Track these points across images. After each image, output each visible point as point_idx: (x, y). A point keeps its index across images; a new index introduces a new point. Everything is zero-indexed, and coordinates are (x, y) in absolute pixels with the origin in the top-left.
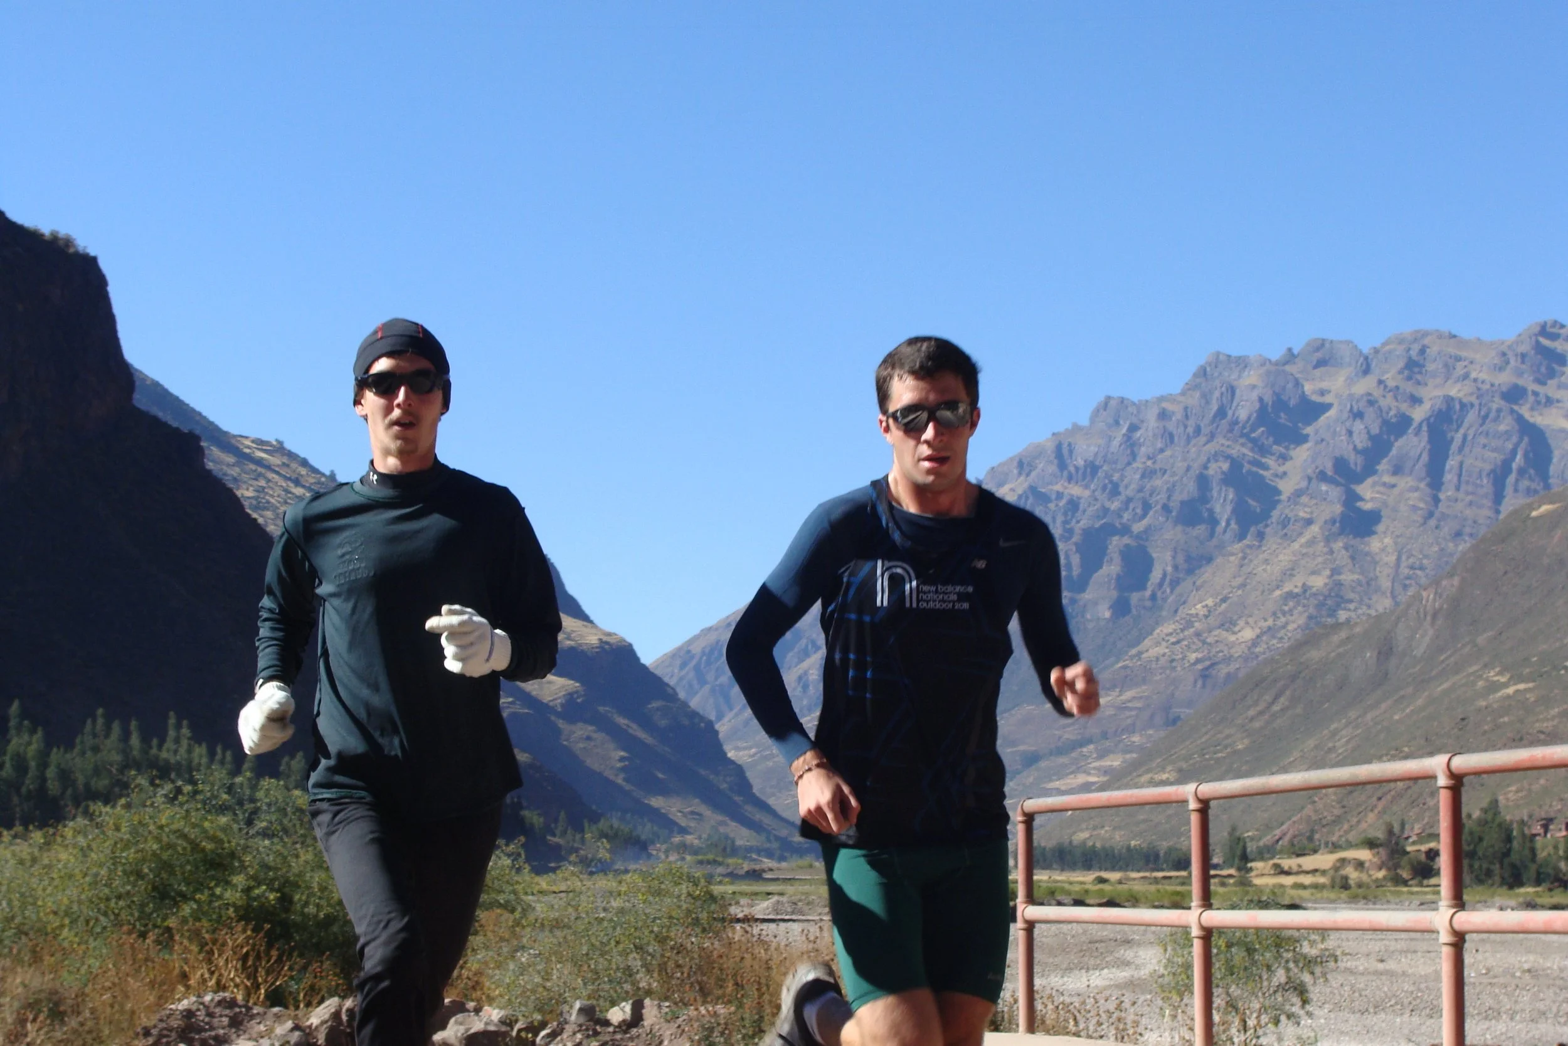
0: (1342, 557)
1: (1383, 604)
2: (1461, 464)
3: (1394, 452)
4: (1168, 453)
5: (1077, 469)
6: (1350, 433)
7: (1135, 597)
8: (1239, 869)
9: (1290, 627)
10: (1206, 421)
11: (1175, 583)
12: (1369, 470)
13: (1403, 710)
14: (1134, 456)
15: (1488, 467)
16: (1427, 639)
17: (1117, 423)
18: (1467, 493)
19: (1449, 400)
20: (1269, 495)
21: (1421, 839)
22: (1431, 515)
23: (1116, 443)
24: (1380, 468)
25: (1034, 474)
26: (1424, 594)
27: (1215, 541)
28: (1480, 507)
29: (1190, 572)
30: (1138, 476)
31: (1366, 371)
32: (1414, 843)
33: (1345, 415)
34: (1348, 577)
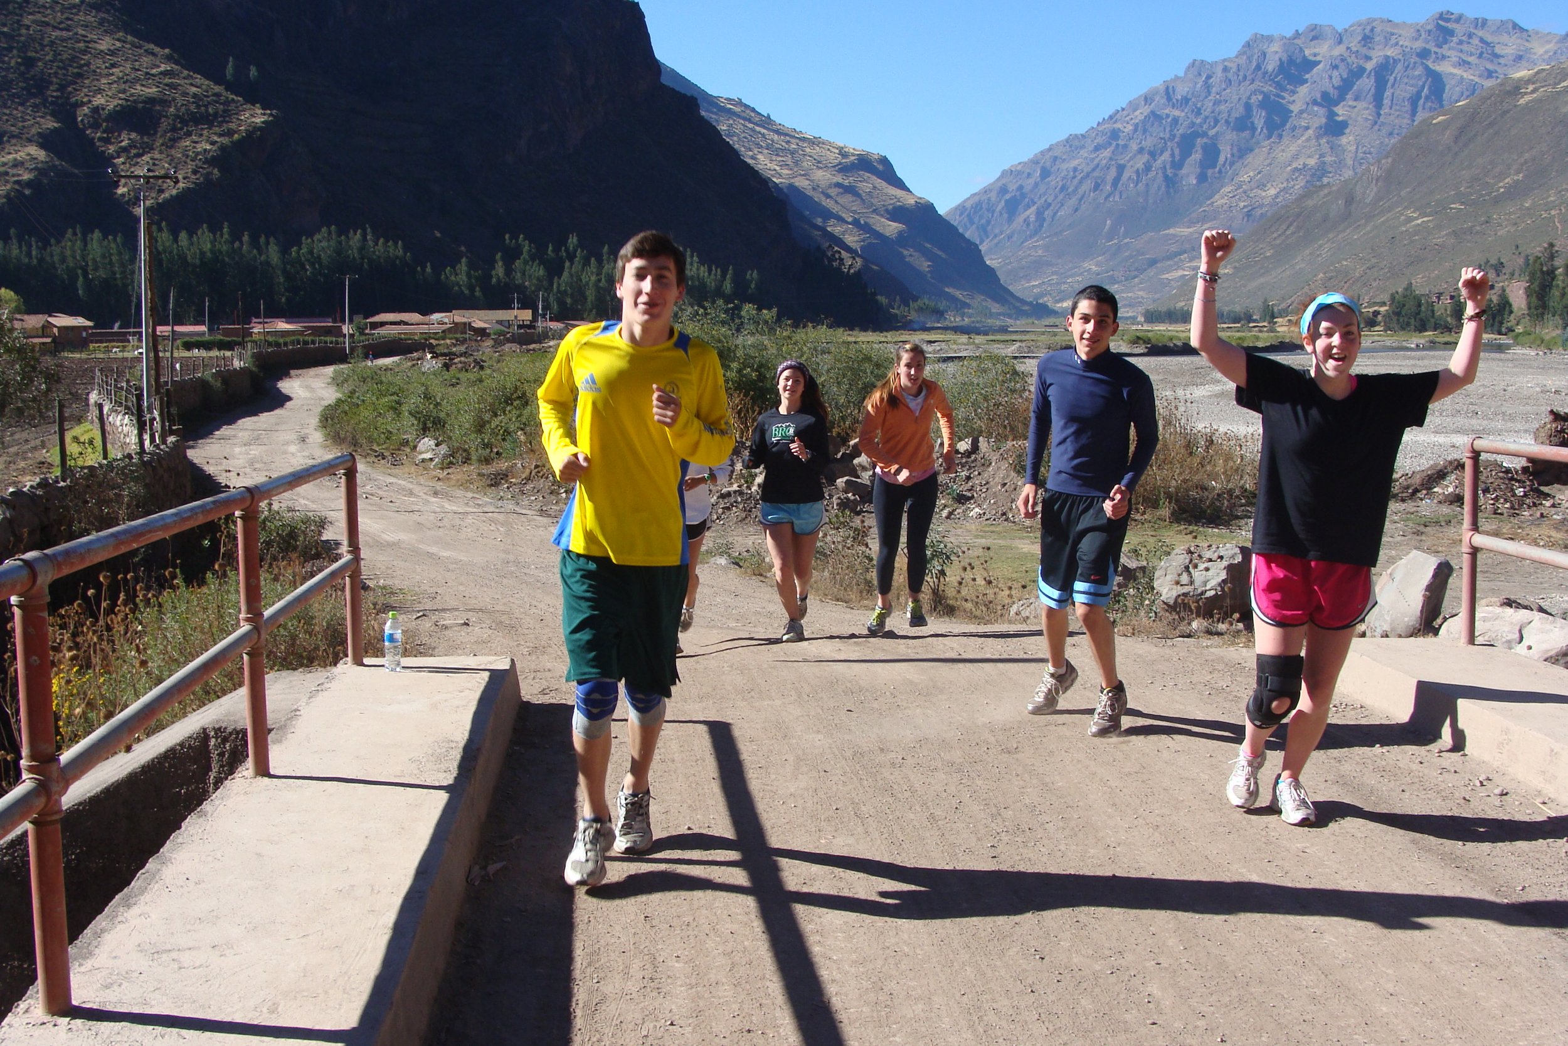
0: (1326, 148)
1: (1348, 174)
2: (1393, 94)
3: (1355, 87)
4: (1228, 91)
5: (1177, 100)
6: (1331, 78)
7: (1210, 172)
8: (1269, 323)
9: (1296, 187)
10: (1249, 72)
11: (1232, 164)
12: (1341, 98)
13: (1359, 233)
14: (1209, 93)
15: (1408, 96)
16: (1372, 194)
17: (1200, 75)
18: (1396, 110)
19: (1387, 57)
20: (1285, 114)
21: (1371, 305)
22: (1376, 123)
23: (1199, 86)
24: (1348, 97)
25: (1153, 104)
26: (1372, 168)
27: (1254, 140)
28: (1404, 118)
29: (1240, 157)
30: (1211, 104)
31: (1340, 42)
32: (1365, 307)
33: (1328, 67)
34: (1329, 159)
